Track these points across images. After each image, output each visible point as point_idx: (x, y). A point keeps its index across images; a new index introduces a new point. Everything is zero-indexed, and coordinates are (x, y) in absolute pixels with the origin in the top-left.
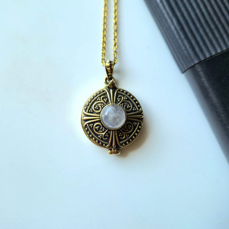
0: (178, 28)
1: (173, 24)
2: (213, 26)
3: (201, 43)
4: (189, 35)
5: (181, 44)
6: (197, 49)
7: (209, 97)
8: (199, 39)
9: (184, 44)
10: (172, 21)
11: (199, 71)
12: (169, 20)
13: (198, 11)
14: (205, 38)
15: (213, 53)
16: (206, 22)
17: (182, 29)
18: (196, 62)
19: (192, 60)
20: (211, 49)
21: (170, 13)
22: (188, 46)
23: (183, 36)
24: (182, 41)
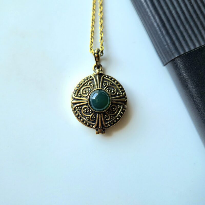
0: (160, 25)
1: (156, 21)
2: (192, 24)
3: (181, 39)
4: (170, 31)
5: (163, 39)
6: (177, 44)
7: (188, 88)
8: (179, 35)
9: (165, 40)
10: (154, 18)
11: (179, 64)
12: (152, 18)
13: (178, 9)
14: (185, 34)
15: (192, 48)
16: (186, 19)
17: (164, 25)
18: (177, 56)
19: (173, 54)
20: (190, 44)
21: (153, 11)
22: (169, 42)
23: (164, 33)
24: (164, 36)
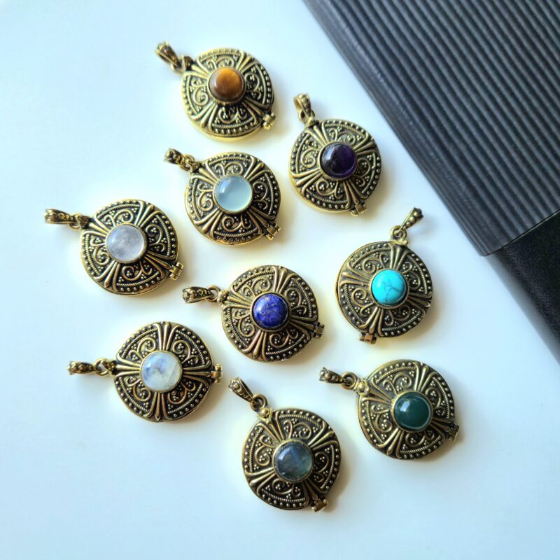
2: (522, 183)
4: (488, 203)
6: (503, 223)
11: (511, 255)
14: (513, 204)
15: (529, 225)
19: (498, 241)
20: (524, 219)
22: (488, 221)
23: (478, 207)
